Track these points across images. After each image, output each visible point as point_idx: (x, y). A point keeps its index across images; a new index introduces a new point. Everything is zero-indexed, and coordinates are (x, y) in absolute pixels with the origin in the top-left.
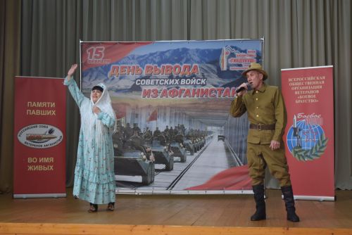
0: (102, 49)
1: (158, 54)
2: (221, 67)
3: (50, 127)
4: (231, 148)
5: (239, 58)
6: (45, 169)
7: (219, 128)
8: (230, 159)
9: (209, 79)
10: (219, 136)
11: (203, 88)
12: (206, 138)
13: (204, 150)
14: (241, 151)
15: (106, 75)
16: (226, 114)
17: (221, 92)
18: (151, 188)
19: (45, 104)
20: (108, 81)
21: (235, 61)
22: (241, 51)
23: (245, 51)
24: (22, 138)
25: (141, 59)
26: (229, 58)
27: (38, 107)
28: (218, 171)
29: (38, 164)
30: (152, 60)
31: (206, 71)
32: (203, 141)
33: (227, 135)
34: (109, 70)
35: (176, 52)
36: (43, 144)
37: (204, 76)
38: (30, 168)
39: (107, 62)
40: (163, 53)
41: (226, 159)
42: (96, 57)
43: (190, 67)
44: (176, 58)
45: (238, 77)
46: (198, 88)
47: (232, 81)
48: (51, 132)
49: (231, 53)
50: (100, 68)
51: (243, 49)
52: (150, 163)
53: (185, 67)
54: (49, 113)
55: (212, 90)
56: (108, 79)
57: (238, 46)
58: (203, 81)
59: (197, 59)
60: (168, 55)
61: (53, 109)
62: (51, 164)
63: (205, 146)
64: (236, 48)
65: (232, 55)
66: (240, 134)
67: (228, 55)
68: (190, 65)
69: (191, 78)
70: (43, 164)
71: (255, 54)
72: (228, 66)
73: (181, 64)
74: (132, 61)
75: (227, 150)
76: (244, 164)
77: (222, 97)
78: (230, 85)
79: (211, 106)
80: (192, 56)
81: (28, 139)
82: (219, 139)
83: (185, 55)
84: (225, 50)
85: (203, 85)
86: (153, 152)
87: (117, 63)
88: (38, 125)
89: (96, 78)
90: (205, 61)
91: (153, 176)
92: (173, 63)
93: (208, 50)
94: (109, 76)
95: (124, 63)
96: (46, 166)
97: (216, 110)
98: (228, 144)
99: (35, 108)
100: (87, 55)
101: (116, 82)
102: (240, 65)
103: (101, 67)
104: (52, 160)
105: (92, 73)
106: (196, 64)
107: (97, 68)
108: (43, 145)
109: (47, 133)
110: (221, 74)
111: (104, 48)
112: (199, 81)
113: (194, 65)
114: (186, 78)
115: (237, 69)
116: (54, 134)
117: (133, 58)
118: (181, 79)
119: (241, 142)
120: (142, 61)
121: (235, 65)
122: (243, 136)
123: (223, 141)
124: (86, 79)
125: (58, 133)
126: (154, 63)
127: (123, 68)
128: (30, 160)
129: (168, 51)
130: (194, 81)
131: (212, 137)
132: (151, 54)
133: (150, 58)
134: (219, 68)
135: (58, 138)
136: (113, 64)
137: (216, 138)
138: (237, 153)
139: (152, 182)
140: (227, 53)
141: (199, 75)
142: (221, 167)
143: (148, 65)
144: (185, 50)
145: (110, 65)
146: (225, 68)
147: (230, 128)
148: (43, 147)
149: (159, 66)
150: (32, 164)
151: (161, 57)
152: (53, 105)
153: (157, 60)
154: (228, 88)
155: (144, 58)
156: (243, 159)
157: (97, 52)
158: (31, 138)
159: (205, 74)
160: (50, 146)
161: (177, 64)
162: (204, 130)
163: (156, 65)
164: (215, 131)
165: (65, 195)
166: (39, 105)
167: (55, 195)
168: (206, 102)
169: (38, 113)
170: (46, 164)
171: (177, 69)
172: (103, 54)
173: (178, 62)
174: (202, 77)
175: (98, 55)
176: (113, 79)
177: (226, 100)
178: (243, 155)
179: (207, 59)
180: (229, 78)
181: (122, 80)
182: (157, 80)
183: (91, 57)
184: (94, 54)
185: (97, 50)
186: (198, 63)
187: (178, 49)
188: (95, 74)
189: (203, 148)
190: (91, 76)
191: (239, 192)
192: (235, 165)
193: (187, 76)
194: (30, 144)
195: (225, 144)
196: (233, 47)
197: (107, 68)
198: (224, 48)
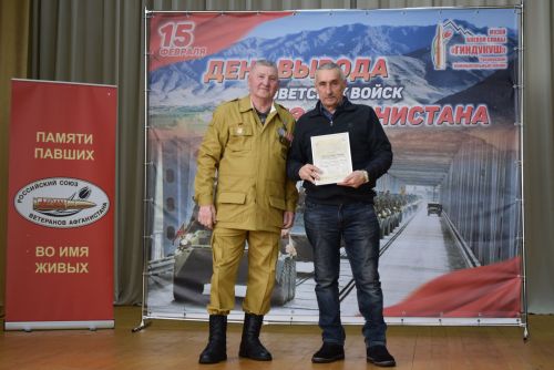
0: (189, 27)
1: (305, 36)
2: (435, 63)
3: (82, 185)
4: (454, 230)
5: (471, 45)
6: (71, 269)
7: (430, 188)
8: (453, 252)
9: (408, 87)
10: (430, 205)
11: (396, 105)
12: (403, 208)
13: (398, 234)
14: (476, 236)
15: (198, 79)
16: (445, 160)
17: (434, 113)
18: (289, 311)
19: (72, 138)
20: (203, 91)
21: (462, 50)
22: (476, 31)
23: (484, 31)
24: (25, 206)
25: (270, 46)
26: (450, 44)
27: (58, 143)
28: (430, 277)
29: (57, 259)
30: (292, 48)
31: (404, 72)
32: (397, 214)
33: (448, 203)
34: (204, 68)
35: (341, 32)
36: (68, 219)
37: (398, 81)
38: (41, 268)
39: (200, 53)
40: (313, 35)
41: (445, 253)
42: (177, 43)
43: (370, 63)
44: (342, 45)
45: (470, 85)
46: (386, 105)
47: (457, 91)
48: (84, 194)
49: (455, 35)
50: (185, 66)
51: (480, 26)
52: (288, 259)
53: (360, 64)
54: (80, 155)
55: (415, 111)
56: (201, 87)
57: (470, 21)
58: (397, 92)
59: (385, 46)
60: (324, 37)
61: (88, 147)
62: (82, 259)
63: (401, 225)
64: (465, 25)
65: (458, 38)
66: (475, 201)
67: (449, 38)
68: (370, 58)
69: (372, 85)
70: (66, 260)
71: (504, 37)
72: (449, 62)
73: (352, 57)
74: (250, 51)
75: (447, 235)
76: (483, 264)
77: (435, 123)
78: (453, 100)
79: (413, 143)
80: (374, 42)
81: (35, 208)
82: (430, 212)
83: (359, 38)
84: (442, 29)
85: (397, 100)
86: (294, 237)
87: (220, 55)
88: (58, 181)
89: (177, 86)
90: (401, 50)
91: (292, 286)
92: (335, 55)
93: (407, 28)
94: (203, 81)
95: (234, 55)
96: (73, 265)
97: (425, 151)
98: (449, 222)
99: (52, 146)
100: (160, 38)
101: (217, 94)
102: (474, 60)
103: (187, 62)
104: (85, 251)
105: (170, 75)
106: (384, 58)
107: (179, 65)
108: (68, 221)
109: (77, 197)
110: (433, 77)
111: (194, 25)
112: (387, 94)
113: (377, 60)
114: (361, 86)
115: (468, 67)
116: (90, 199)
117: (253, 45)
118: (350, 87)
119: (477, 218)
120: (271, 51)
121: (464, 59)
122: (480, 205)
123: (439, 214)
124: (156, 88)
125: (98, 197)
126: (297, 54)
127: (231, 64)
128: (40, 251)
129: (325, 30)
130: (378, 92)
131: (415, 207)
132: (291, 37)
133: (288, 44)
134: (429, 66)
135: (99, 207)
136: (212, 56)
137: (424, 209)
138: (467, 240)
139: (290, 299)
140: (446, 35)
141: (390, 79)
142: (436, 270)
143: (283, 59)
144: (360, 29)
145: (206, 59)
146: (442, 66)
147: (454, 188)
148: (68, 225)
149: (307, 60)
150: (44, 260)
151: (311, 43)
152: (89, 139)
153: (302, 49)
154: (449, 106)
155: (276, 44)
156: (480, 252)
157: (179, 33)
158: (42, 207)
159: (402, 78)
160: (81, 224)
161: (343, 57)
162: (399, 193)
163: (300, 59)
164: (423, 194)
165: (110, 323)
166: (61, 138)
167: (92, 324)
168: (404, 135)
169: (58, 154)
170: (73, 261)
171: (344, 67)
172: (192, 36)
173: (345, 54)
174: (394, 83)
175: (182, 39)
176: (212, 87)
177: (445, 130)
178: (481, 244)
179: (405, 48)
180: (451, 85)
181: (231, 90)
182: (302, 90)
183: (167, 44)
184: (173, 37)
185: (181, 27)
186: (387, 54)
187: (346, 27)
188: (175, 77)
189: (396, 230)
190: (166, 82)
191: (472, 322)
192: (463, 265)
193: (363, 80)
194: (41, 219)
195: (442, 222)
196: (458, 22)
197: (199, 66)
198: (441, 24)
